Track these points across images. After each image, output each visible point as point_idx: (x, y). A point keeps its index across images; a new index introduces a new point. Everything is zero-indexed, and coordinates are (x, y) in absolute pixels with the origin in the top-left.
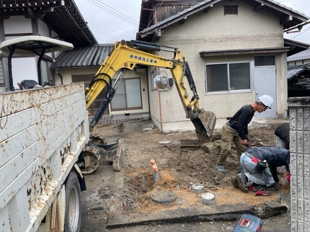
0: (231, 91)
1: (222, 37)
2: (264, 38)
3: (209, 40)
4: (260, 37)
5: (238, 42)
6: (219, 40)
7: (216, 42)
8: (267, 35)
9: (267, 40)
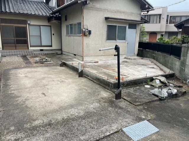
1: (116, 10)
2: (133, 15)
3: (110, 11)
4: (132, 13)
5: (122, 14)
6: (114, 12)
7: (113, 12)
8: (135, 13)
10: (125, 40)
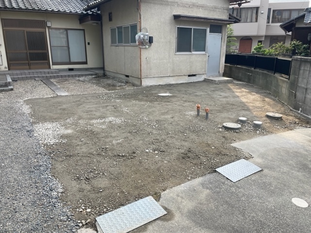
0: (193, 52)
1: (190, 4)
2: (217, 10)
3: (181, 5)
4: (215, 8)
5: (201, 9)
7: (186, 7)
8: (219, 7)
9: (219, 11)
10: (205, 51)
